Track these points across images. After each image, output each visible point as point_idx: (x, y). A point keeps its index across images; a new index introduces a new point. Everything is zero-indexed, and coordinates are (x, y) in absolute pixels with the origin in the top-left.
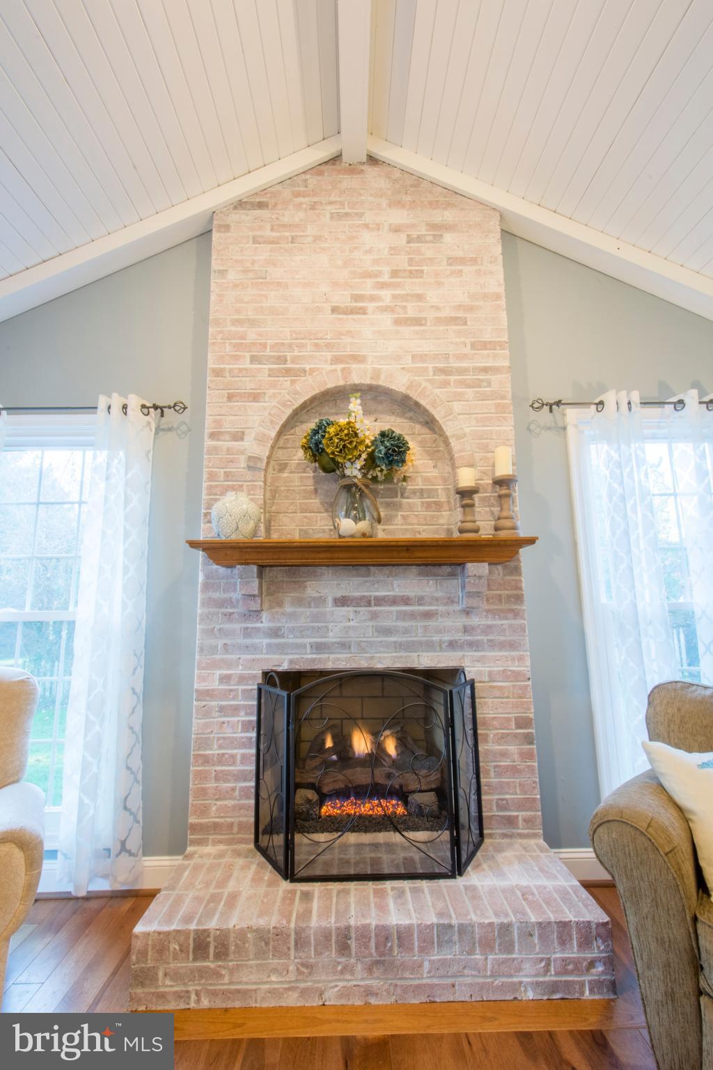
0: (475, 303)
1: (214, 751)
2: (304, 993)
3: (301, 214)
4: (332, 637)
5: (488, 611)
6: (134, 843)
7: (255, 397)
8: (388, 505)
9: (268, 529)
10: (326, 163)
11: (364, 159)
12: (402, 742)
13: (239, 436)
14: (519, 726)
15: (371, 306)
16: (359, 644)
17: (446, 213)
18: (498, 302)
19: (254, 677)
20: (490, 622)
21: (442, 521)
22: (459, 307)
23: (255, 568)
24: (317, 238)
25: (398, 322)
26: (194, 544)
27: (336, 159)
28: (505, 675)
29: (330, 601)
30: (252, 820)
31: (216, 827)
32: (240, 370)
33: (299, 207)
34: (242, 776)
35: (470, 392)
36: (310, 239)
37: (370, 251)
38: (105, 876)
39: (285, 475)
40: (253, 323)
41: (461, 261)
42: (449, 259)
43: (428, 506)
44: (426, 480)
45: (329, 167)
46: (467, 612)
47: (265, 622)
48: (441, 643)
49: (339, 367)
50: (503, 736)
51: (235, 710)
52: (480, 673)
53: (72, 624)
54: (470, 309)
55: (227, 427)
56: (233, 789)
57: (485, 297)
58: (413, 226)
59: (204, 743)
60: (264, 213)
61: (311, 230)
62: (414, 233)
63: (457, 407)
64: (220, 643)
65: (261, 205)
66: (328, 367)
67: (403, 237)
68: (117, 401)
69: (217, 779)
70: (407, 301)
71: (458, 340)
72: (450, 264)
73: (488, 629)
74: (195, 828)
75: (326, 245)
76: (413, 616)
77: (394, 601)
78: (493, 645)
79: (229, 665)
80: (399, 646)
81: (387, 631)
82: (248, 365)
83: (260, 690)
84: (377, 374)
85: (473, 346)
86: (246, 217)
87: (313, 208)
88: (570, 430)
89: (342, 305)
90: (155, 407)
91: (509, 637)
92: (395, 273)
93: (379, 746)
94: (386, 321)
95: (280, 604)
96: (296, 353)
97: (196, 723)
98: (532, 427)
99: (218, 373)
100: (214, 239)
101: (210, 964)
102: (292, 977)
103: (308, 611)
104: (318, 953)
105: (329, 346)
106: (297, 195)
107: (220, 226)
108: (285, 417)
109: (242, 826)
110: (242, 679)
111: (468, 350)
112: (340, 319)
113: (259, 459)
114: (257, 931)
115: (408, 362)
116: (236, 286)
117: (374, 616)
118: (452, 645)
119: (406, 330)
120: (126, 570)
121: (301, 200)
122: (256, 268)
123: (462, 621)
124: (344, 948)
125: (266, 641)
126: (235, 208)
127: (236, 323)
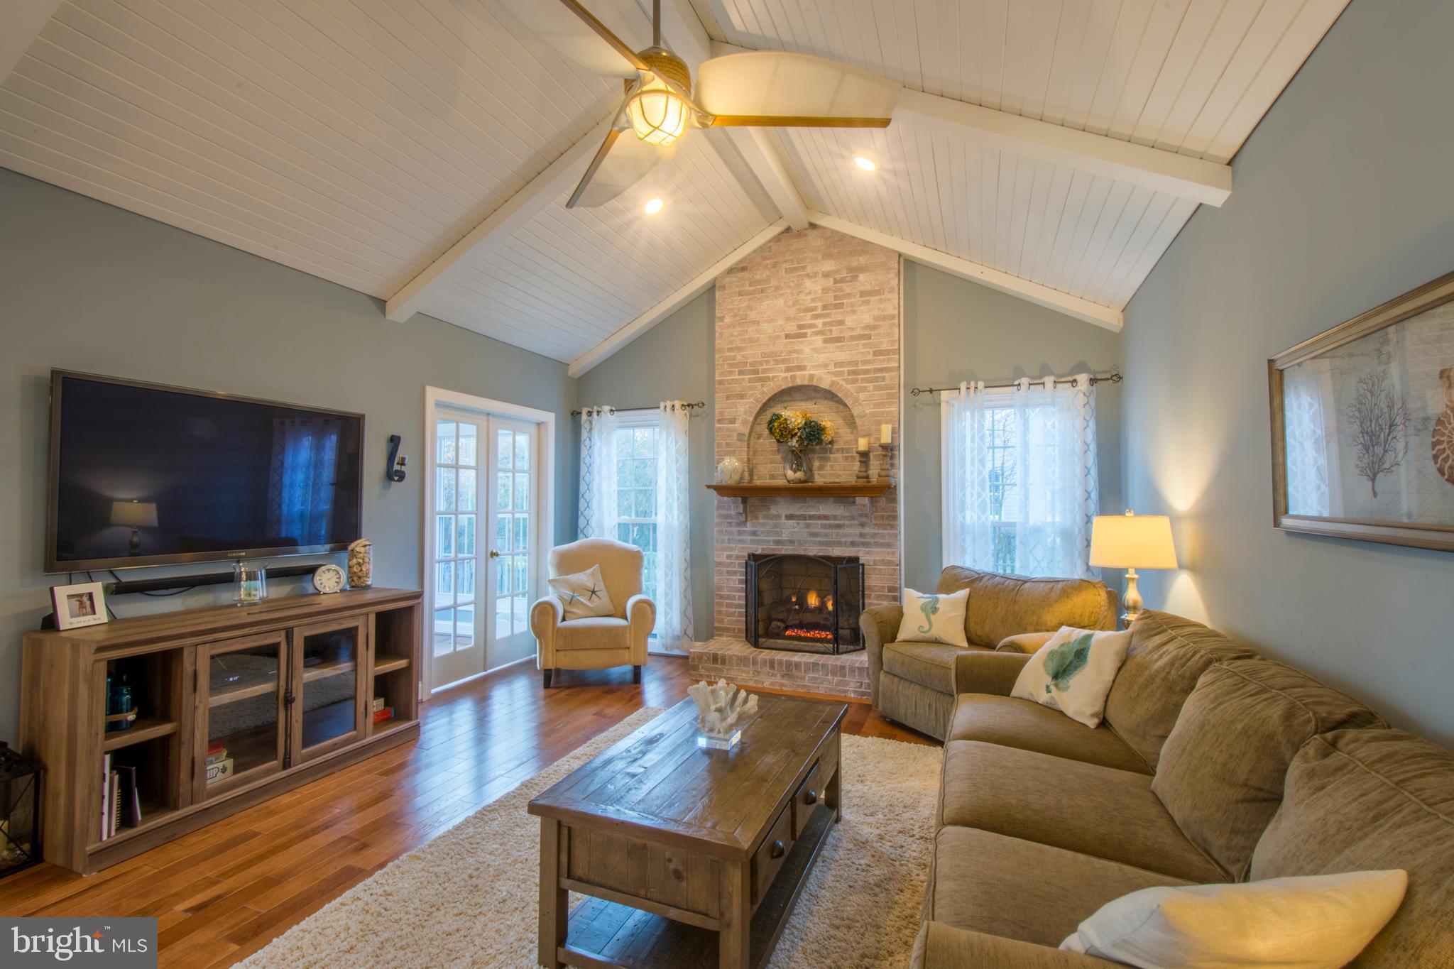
0: (877, 323)
1: (725, 593)
2: (756, 681)
3: (767, 272)
4: (784, 537)
5: (875, 525)
6: (691, 632)
7: (742, 396)
8: (821, 459)
9: (751, 474)
10: (783, 233)
11: (807, 226)
12: (835, 604)
13: (733, 421)
14: (889, 591)
15: (809, 331)
16: (799, 541)
17: (861, 258)
18: (893, 321)
19: (743, 557)
20: (876, 531)
21: (855, 468)
22: (867, 327)
23: (740, 499)
24: (777, 288)
25: (826, 341)
26: (709, 487)
27: (788, 230)
28: (883, 562)
29: (783, 518)
30: (744, 627)
31: (727, 629)
32: (733, 380)
33: (765, 267)
34: (739, 606)
35: (871, 386)
36: (772, 289)
37: (809, 293)
38: (678, 648)
39: (761, 441)
40: (739, 349)
41: (870, 293)
42: (861, 292)
43: (846, 459)
44: (846, 442)
45: (786, 235)
46: (862, 525)
47: (749, 528)
48: (846, 542)
49: (789, 374)
50: (880, 596)
51: (735, 573)
52: (868, 560)
53: (655, 526)
54: (874, 327)
55: (727, 416)
56: (735, 612)
57: (884, 318)
58: (838, 271)
59: (720, 588)
60: (745, 274)
61: (773, 282)
62: (838, 277)
63: (862, 396)
64: (726, 538)
65: (743, 269)
66: (784, 375)
67: (831, 280)
68: (669, 404)
69: (727, 606)
70: (832, 326)
71: (865, 350)
72: (861, 297)
73: (874, 535)
74: (717, 629)
75: (782, 292)
76: (830, 526)
77: (819, 518)
78: (876, 545)
79: (731, 549)
80: (822, 543)
81: (815, 535)
82: (737, 377)
83: (746, 563)
84: (812, 377)
85: (875, 353)
86: (733, 279)
87: (774, 266)
88: (943, 406)
89: (792, 333)
90: (689, 405)
91: (886, 541)
92: (825, 307)
93: (823, 604)
94: (818, 341)
95: (756, 518)
96: (765, 367)
97: (716, 579)
98: (917, 404)
99: (721, 382)
100: (717, 296)
101: (719, 666)
102: (751, 675)
103: (771, 522)
104: (762, 668)
105: (784, 361)
106: (765, 258)
107: (719, 287)
108: (758, 408)
109: (739, 630)
110: (738, 557)
111: (870, 357)
112: (791, 342)
113: (743, 435)
114: (737, 656)
115: (833, 369)
116: (729, 326)
117: (808, 526)
118: (853, 544)
119: (831, 346)
120: (678, 498)
121: (768, 262)
122: (741, 313)
123: (858, 530)
124: (772, 667)
125: (750, 537)
126: (728, 273)
127: (730, 350)
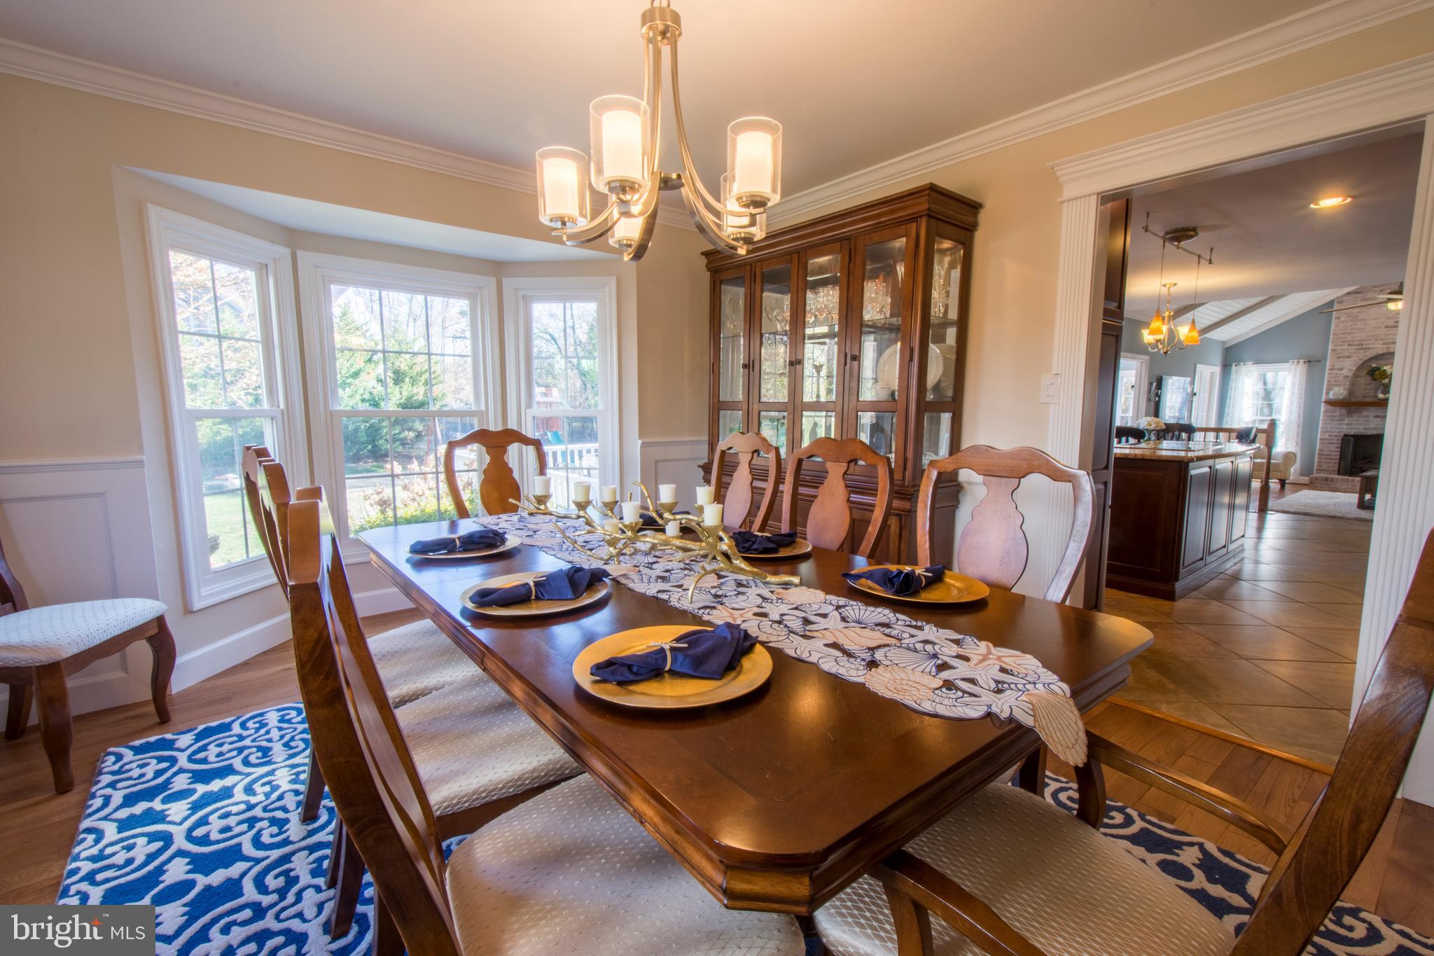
7: (1349, 357)
9: (1351, 395)
13: (1341, 369)
19: (1341, 435)
23: (1345, 407)
26: (1320, 401)
32: (1342, 348)
34: (1334, 459)
39: (1359, 379)
40: (1348, 333)
47: (1346, 421)
51: (1333, 443)
53: (1279, 419)
55: (1336, 367)
64: (1329, 426)
65: (1359, 293)
66: (1382, 346)
68: (1295, 360)
79: (1331, 432)
82: (1345, 347)
83: (1342, 438)
86: (1347, 299)
90: (1309, 361)
95: (1352, 417)
96: (1367, 342)
100: (1334, 308)
103: (1362, 419)
108: (1360, 363)
110: (1336, 436)
113: (1349, 376)
116: (1343, 322)
125: (1347, 426)
126: (1347, 295)
127: (1343, 334)
